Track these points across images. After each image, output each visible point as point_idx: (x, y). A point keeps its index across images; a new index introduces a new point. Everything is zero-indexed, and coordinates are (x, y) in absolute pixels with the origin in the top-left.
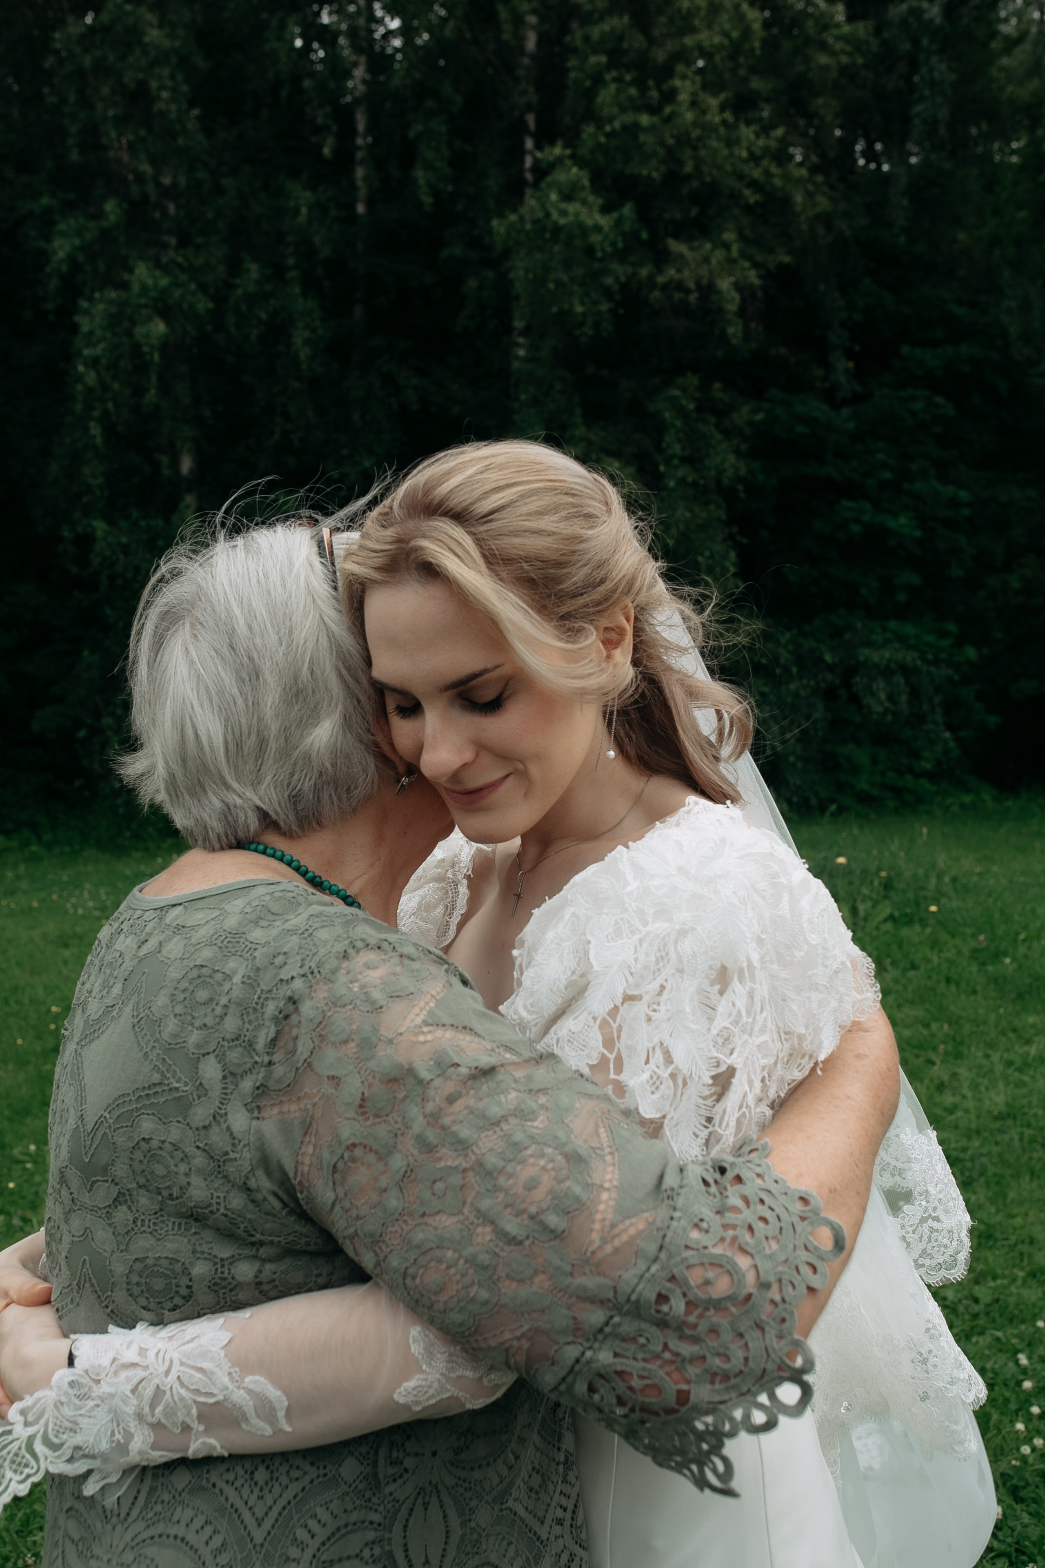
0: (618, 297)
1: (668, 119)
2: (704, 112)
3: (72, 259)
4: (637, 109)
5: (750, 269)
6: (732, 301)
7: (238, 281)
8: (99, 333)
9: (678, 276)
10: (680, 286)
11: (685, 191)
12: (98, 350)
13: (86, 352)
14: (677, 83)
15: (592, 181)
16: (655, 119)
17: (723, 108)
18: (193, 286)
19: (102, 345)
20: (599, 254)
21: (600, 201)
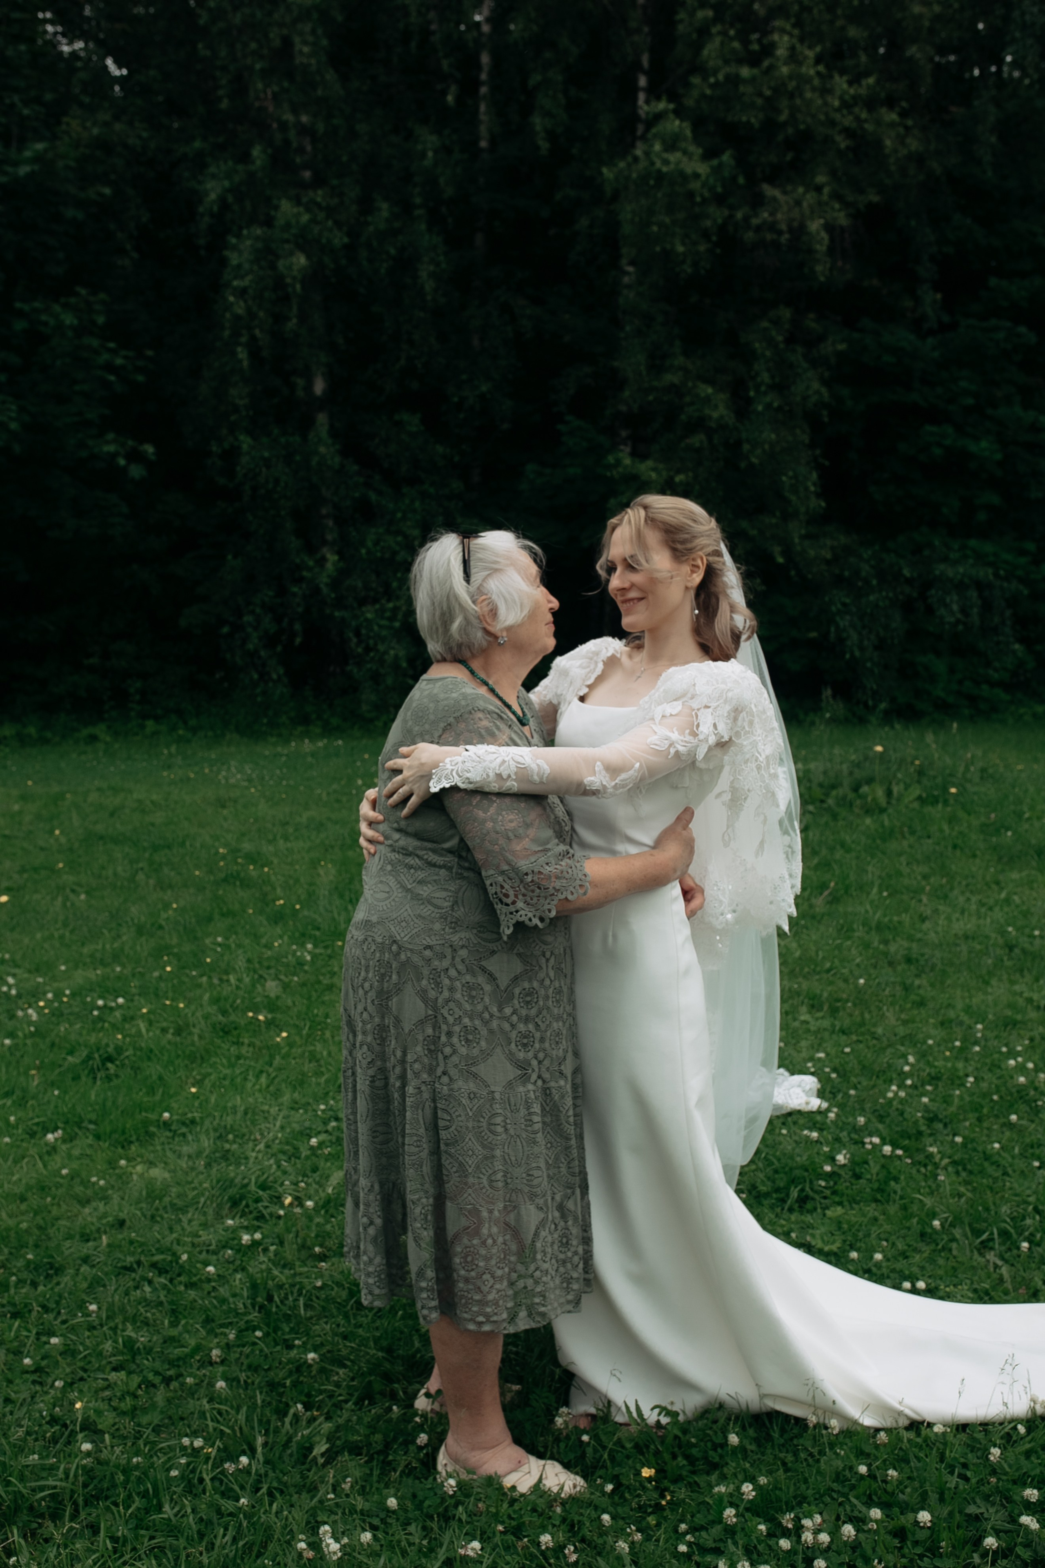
0: (714, 238)
1: (771, 68)
2: (800, 64)
3: (222, 200)
4: (740, 62)
5: (840, 210)
6: (821, 241)
7: (370, 219)
8: (247, 266)
9: (770, 219)
10: (772, 227)
11: (780, 138)
12: (246, 282)
13: (235, 283)
14: (776, 37)
15: (694, 131)
16: (755, 71)
17: (818, 60)
18: (330, 223)
19: (250, 277)
20: (698, 199)
21: (700, 151)
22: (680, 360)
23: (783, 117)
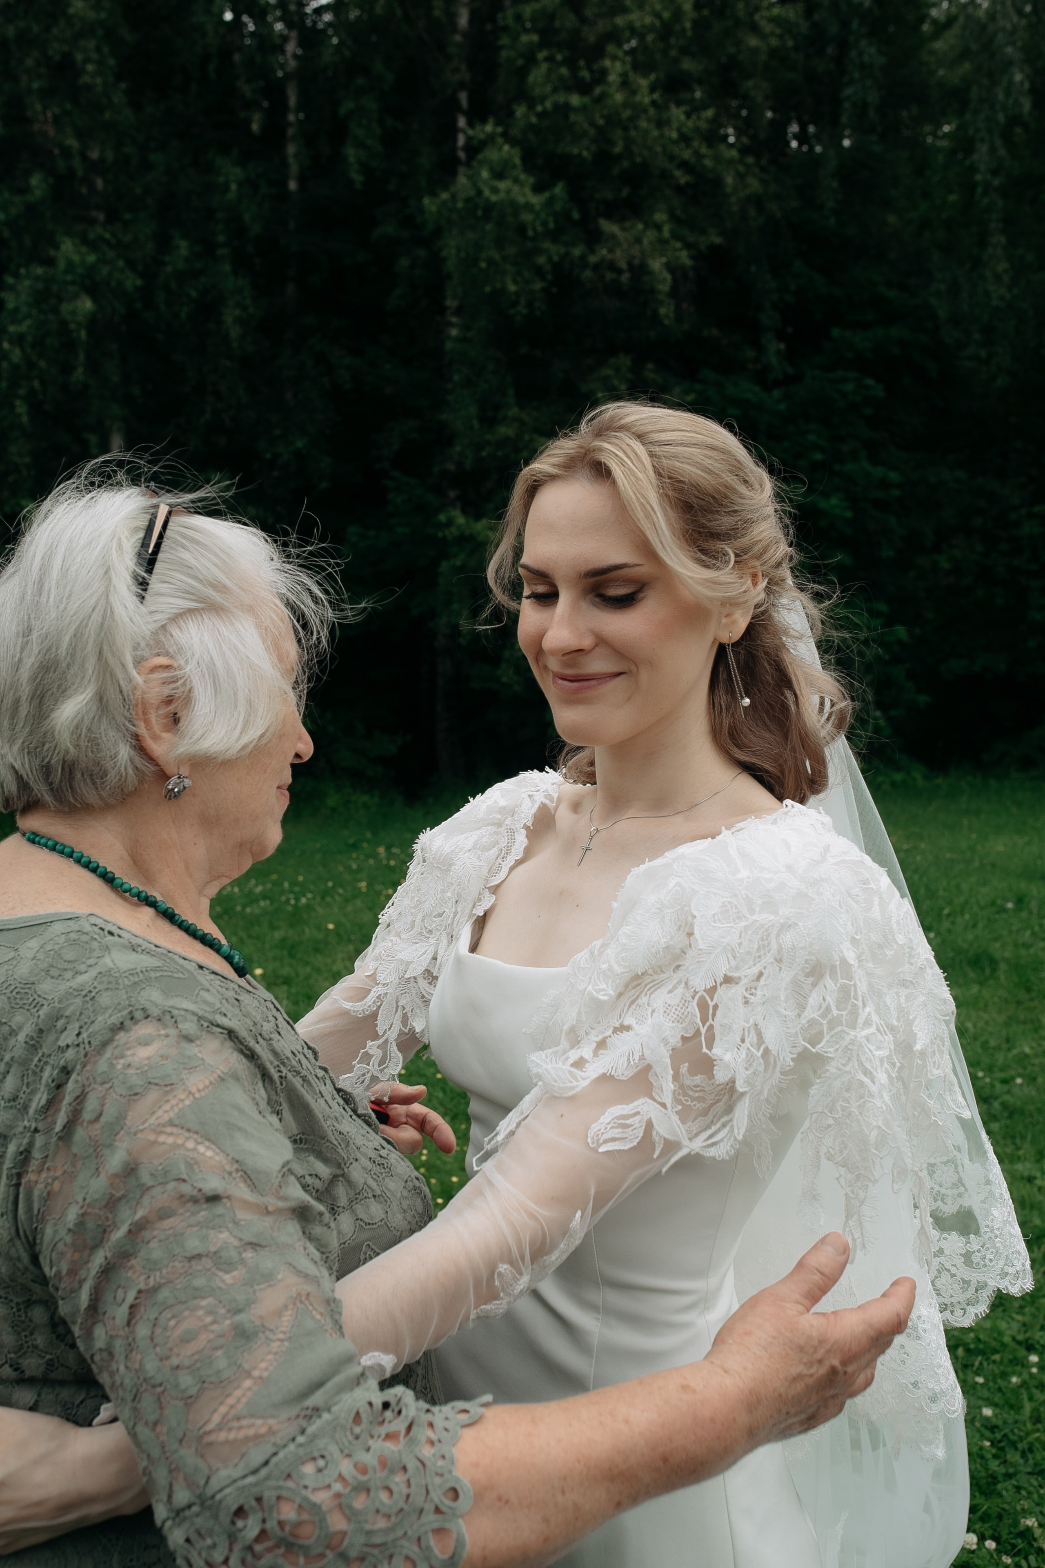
0: (549, 277)
1: (600, 99)
2: (634, 93)
4: (568, 89)
5: (681, 249)
6: (664, 282)
7: (167, 258)
8: (24, 309)
9: (610, 256)
10: (612, 266)
11: (616, 171)
12: (24, 327)
13: (12, 329)
14: (607, 63)
15: (524, 160)
16: (586, 99)
17: (653, 89)
18: (121, 263)
19: (28, 323)
20: (530, 233)
21: (531, 180)
22: (514, 411)
23: (618, 149)
